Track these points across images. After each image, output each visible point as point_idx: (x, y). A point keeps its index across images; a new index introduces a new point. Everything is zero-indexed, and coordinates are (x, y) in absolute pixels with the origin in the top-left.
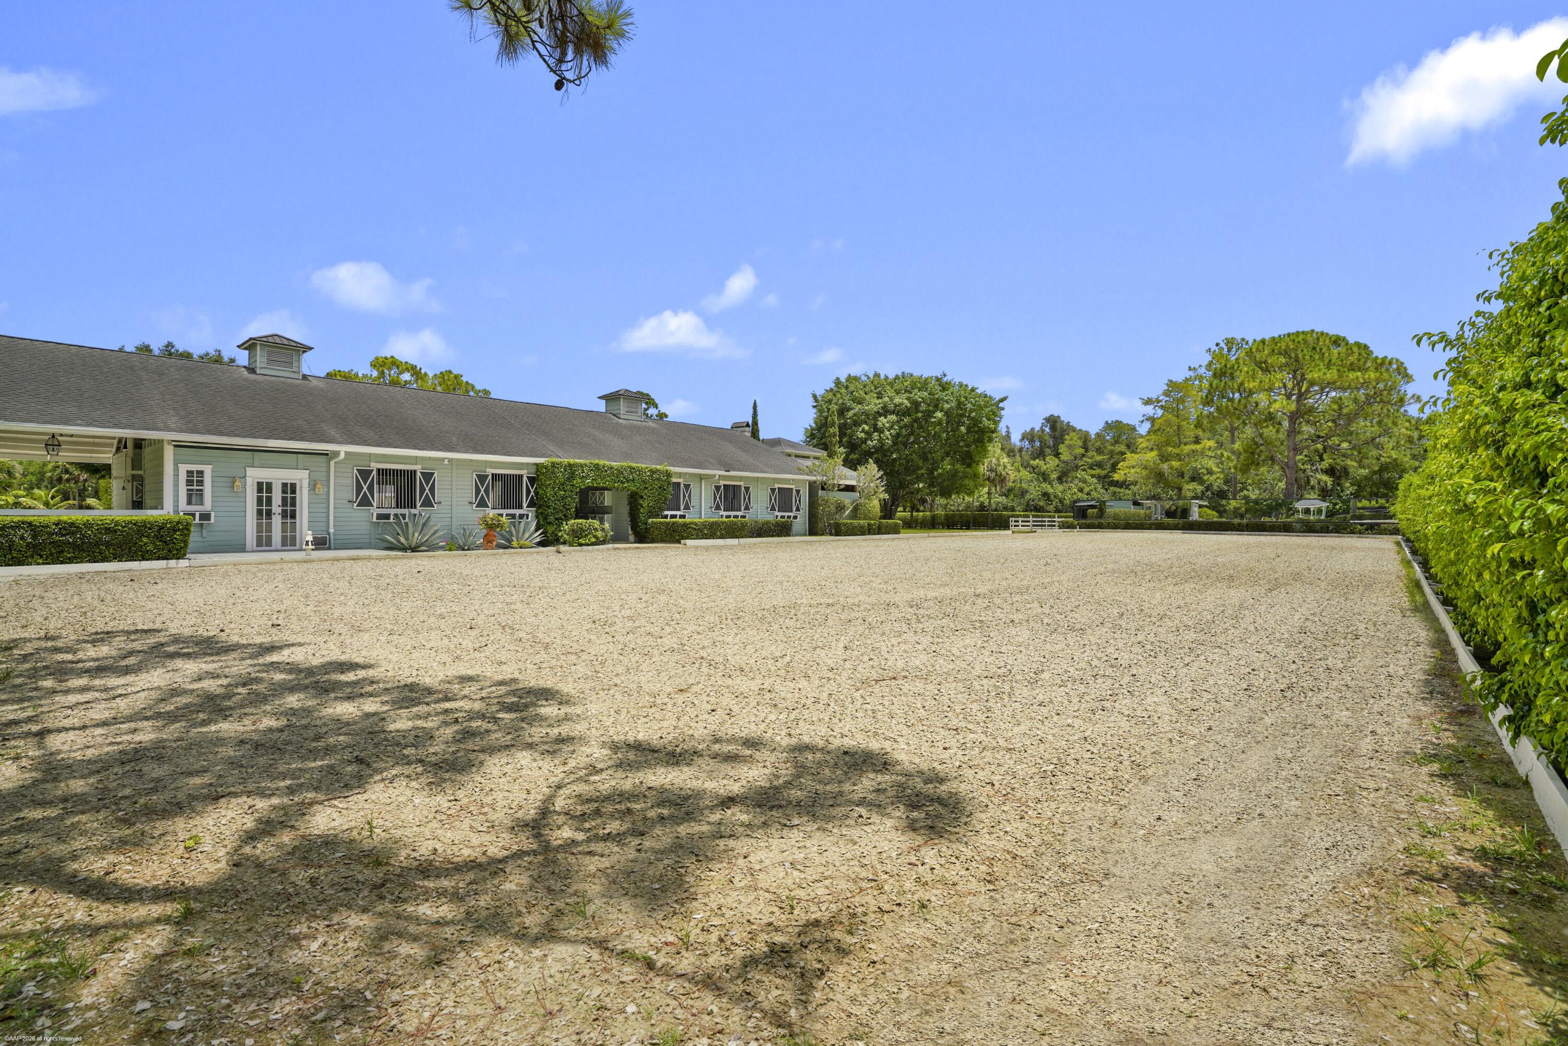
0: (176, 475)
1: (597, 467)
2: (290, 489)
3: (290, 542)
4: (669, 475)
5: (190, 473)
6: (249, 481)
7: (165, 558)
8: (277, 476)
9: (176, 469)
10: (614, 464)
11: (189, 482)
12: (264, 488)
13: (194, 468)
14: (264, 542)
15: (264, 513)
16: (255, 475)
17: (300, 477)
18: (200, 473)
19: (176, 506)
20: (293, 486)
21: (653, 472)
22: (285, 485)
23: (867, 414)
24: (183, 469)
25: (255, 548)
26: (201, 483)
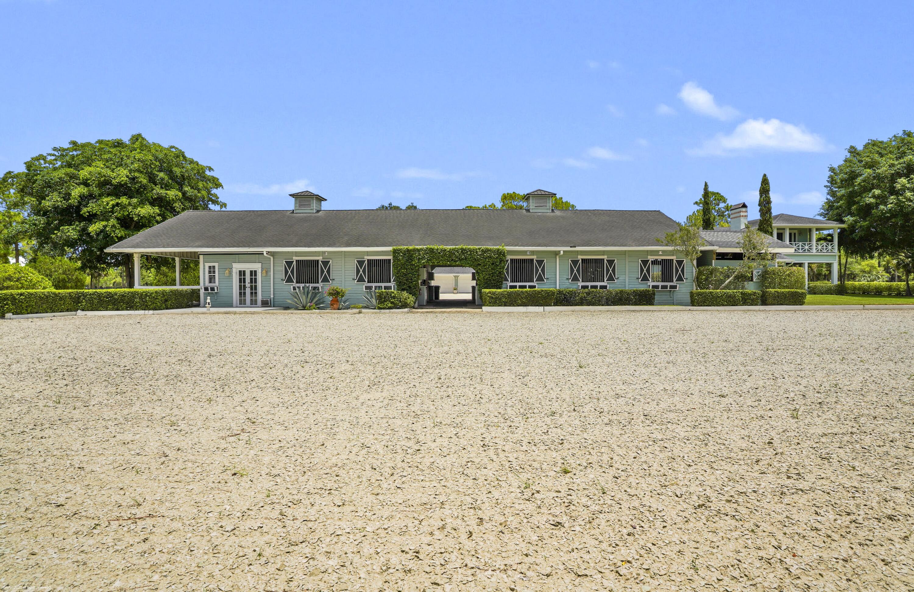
0: (204, 269)
1: (432, 250)
2: (253, 273)
3: (254, 303)
4: (501, 253)
5: (210, 267)
6: (234, 270)
7: (145, 310)
8: (248, 267)
9: (204, 266)
10: (445, 247)
11: (210, 272)
12: (242, 273)
13: (212, 264)
14: (242, 303)
15: (242, 287)
16: (237, 267)
17: (257, 267)
18: (214, 267)
19: (204, 284)
20: (255, 272)
21: (484, 251)
22: (251, 272)
23: (878, 177)
24: (207, 265)
25: (239, 305)
26: (214, 272)
